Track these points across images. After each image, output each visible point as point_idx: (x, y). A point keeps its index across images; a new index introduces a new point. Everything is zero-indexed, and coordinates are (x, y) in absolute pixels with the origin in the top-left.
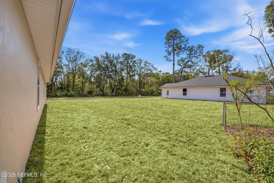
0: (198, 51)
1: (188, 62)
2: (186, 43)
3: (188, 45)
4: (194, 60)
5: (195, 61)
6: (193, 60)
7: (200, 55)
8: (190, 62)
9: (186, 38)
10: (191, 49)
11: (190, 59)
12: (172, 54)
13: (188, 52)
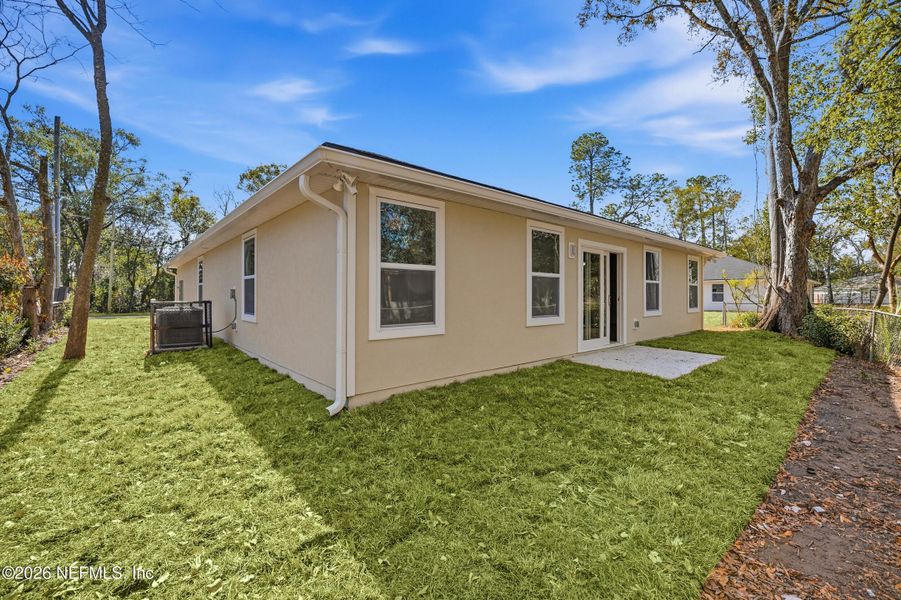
0: (653, 188)
1: (626, 215)
2: (623, 169)
3: (627, 175)
4: (643, 211)
5: (644, 214)
6: (639, 211)
7: (657, 200)
8: (631, 216)
9: (623, 157)
10: (635, 186)
11: (633, 210)
12: (588, 196)
13: (627, 191)
